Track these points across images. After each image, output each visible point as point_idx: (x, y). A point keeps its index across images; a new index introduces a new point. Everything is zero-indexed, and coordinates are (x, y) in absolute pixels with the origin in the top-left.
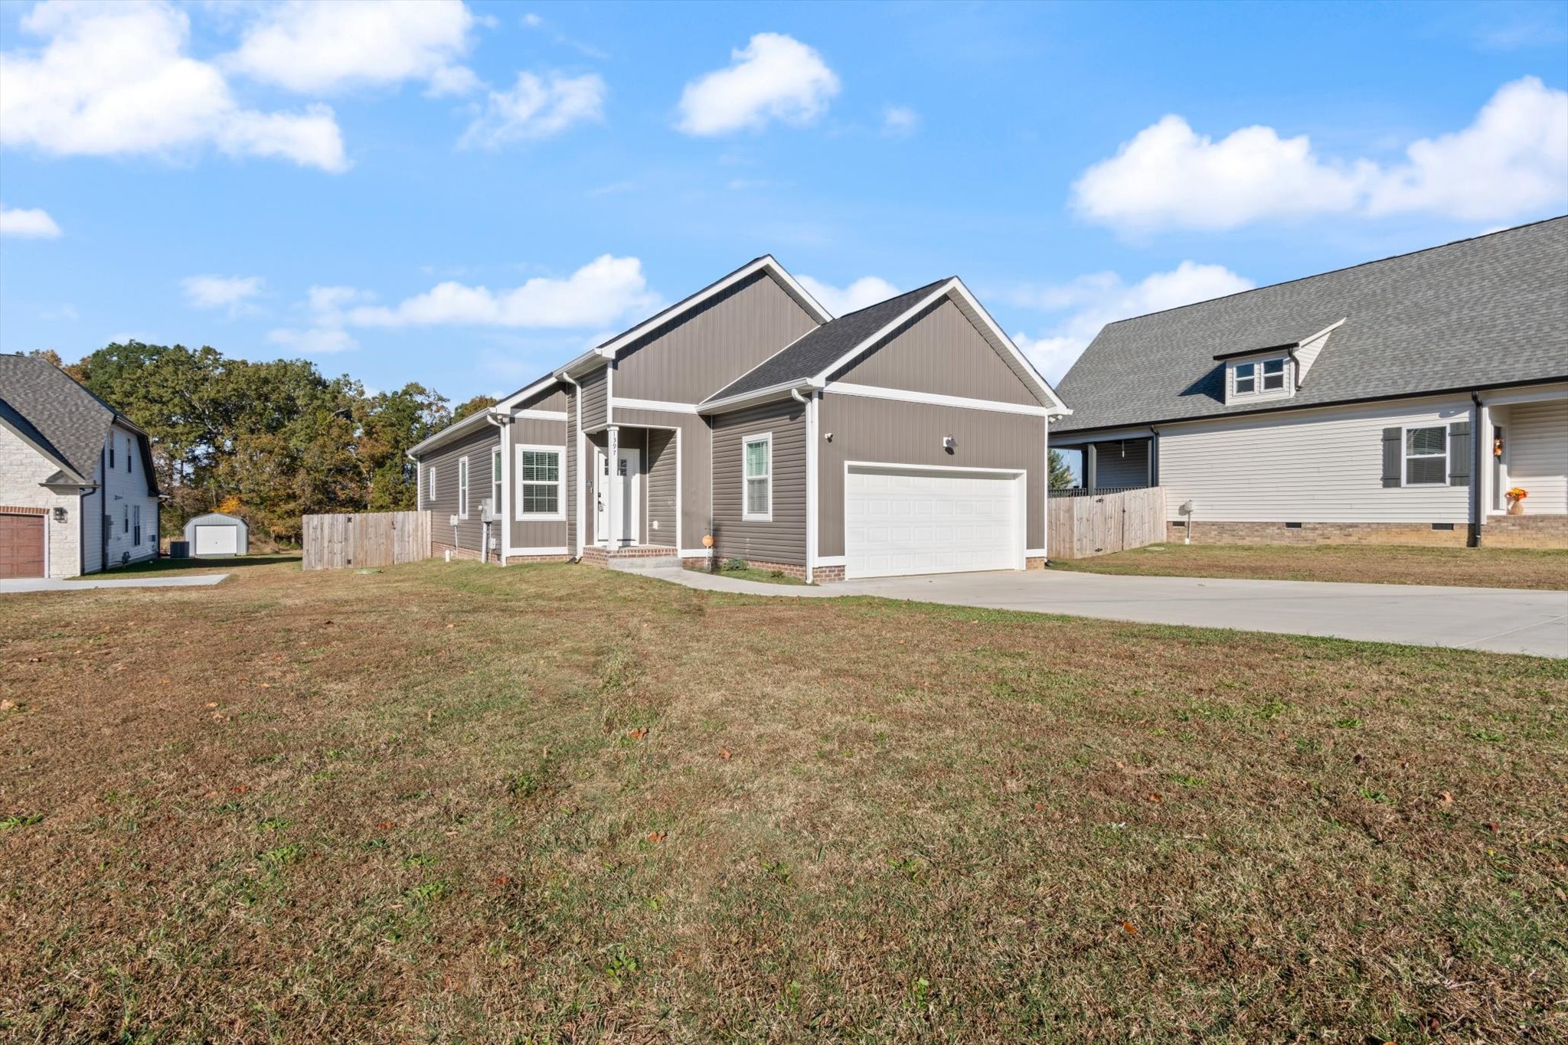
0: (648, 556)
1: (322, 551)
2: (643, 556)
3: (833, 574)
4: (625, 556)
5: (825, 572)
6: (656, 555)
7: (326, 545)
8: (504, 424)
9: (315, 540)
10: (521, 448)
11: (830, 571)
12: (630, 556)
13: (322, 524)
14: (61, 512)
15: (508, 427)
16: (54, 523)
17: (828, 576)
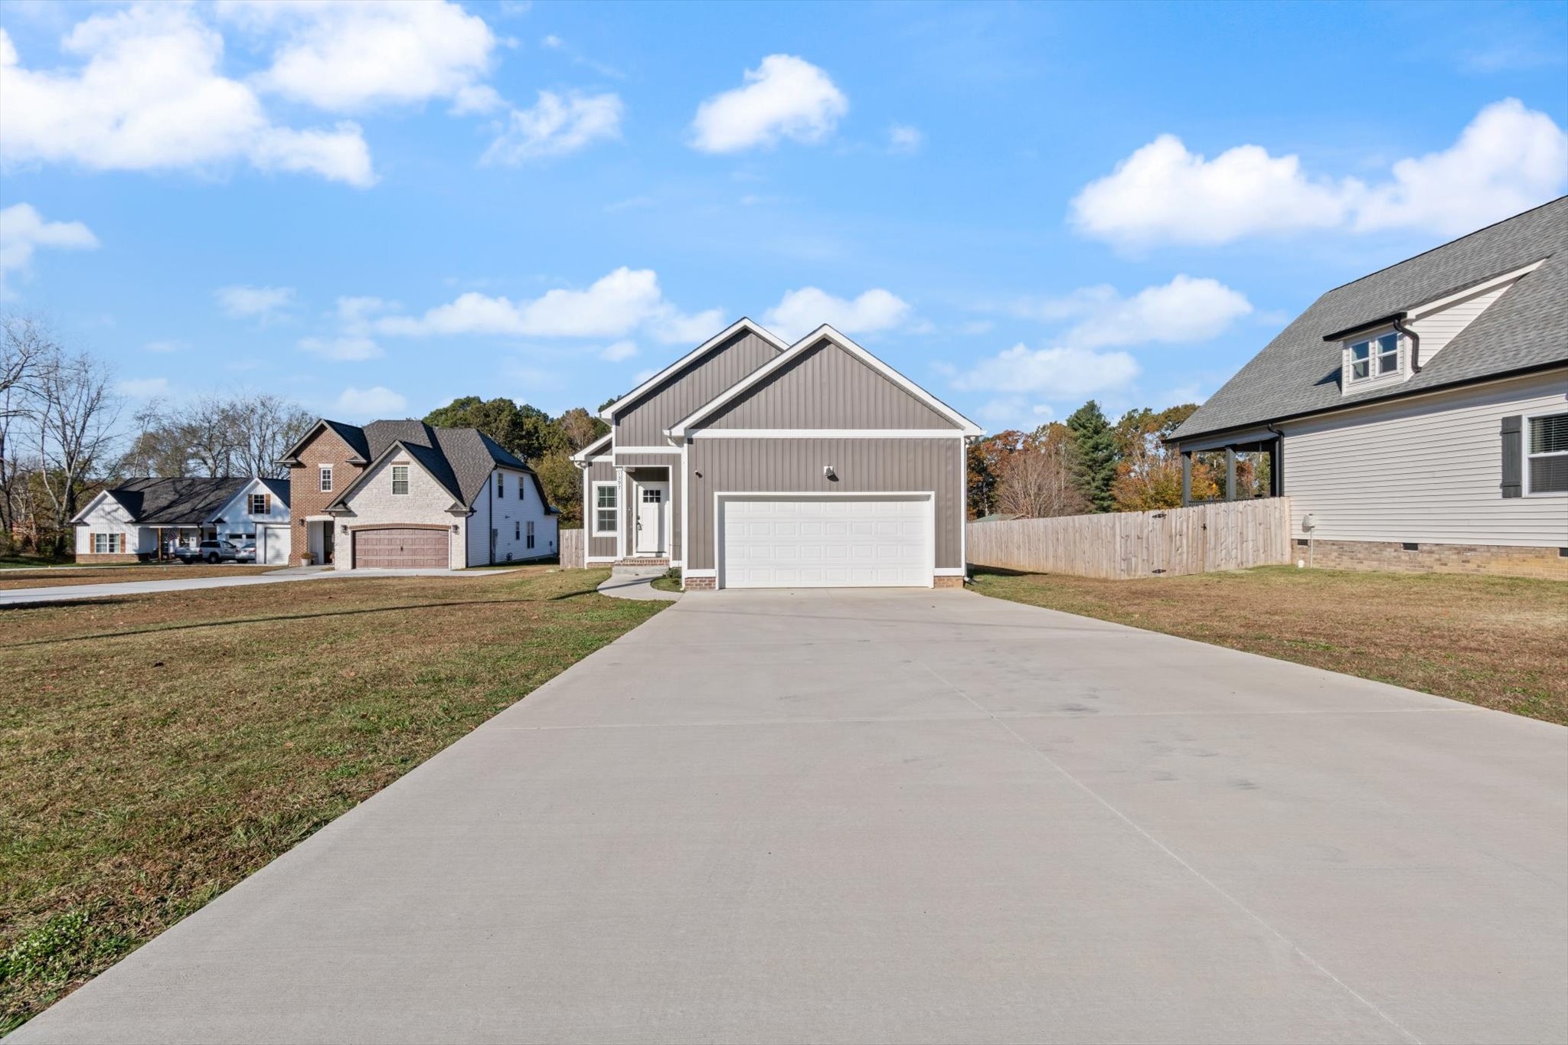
0: (645, 565)
1: (571, 555)
2: (642, 565)
3: (703, 584)
4: (627, 565)
5: (696, 581)
6: (652, 565)
7: (574, 550)
8: (585, 467)
9: (567, 547)
10: (596, 484)
11: (700, 581)
12: (631, 565)
13: (571, 536)
14: (456, 527)
15: (587, 469)
16: (453, 534)
17: (699, 585)
